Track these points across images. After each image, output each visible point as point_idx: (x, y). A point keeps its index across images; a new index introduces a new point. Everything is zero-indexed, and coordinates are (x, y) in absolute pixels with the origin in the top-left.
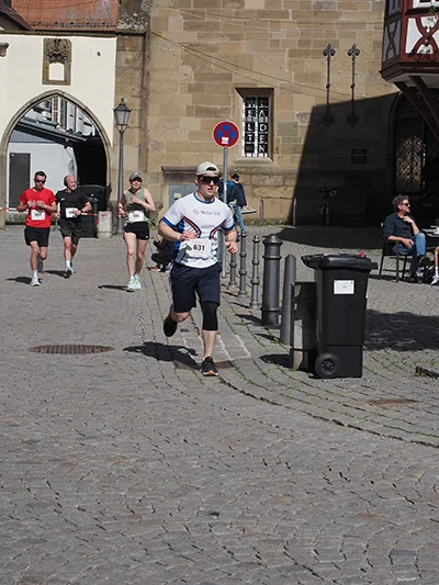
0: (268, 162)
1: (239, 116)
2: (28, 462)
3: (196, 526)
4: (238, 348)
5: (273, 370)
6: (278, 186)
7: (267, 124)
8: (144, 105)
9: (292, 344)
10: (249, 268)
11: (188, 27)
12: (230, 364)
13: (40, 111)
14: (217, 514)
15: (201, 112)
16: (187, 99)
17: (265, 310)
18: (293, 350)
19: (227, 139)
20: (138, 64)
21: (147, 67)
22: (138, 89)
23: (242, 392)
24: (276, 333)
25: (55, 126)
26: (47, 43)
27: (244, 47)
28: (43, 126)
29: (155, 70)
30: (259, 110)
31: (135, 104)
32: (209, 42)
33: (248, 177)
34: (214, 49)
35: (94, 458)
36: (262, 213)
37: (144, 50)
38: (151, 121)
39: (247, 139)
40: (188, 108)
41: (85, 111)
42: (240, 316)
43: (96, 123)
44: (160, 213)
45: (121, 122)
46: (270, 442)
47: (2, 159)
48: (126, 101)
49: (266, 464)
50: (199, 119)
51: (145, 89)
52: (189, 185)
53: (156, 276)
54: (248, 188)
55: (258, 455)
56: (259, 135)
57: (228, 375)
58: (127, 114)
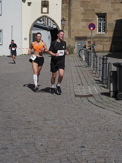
0: (105, 34)
1: (97, 21)
2: (27, 129)
3: (77, 151)
4: (94, 91)
5: (104, 97)
6: (108, 41)
7: (105, 24)
8: (70, 19)
9: (110, 90)
10: (98, 66)
12: (91, 95)
13: (41, 21)
14: (84, 147)
15: (86, 20)
16: (82, 17)
17: (102, 79)
18: (110, 91)
19: (92, 28)
20: (68, 7)
21: (71, 8)
22: (68, 14)
23: (95, 105)
24: (106, 86)
25: (45, 25)
26: (42, 2)
27: (98, 2)
28: (42, 25)
29: (73, 9)
30: (102, 19)
31: (67, 19)
32: (88, 0)
33: (99, 39)
34: (89, 2)
35: (47, 127)
36: (103, 49)
37: (69, 3)
38: (72, 23)
39: (99, 28)
41: (53, 21)
42: (95, 80)
43: (56, 24)
44: (74, 49)
45: (63, 24)
46: (102, 122)
47: (30, 35)
48: (64, 18)
49: (100, 129)
50: (85, 22)
51: (70, 14)
52: (82, 42)
53: (72, 68)
54: (100, 42)
55: (98, 126)
56: (102, 27)
57: (91, 99)
58: (65, 21)
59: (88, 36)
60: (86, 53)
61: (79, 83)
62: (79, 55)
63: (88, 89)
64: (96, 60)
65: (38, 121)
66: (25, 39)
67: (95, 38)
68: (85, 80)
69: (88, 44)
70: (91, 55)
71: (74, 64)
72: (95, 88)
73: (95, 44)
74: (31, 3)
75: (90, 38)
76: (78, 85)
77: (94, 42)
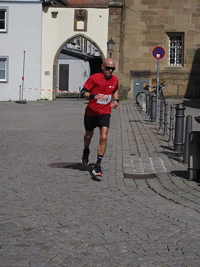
0: (181, 68)
4: (160, 166)
5: (178, 180)
6: (186, 80)
7: (181, 50)
8: (122, 41)
9: (189, 166)
10: (169, 121)
11: (143, 3)
12: (154, 176)
13: (74, 44)
15: (149, 44)
16: (143, 38)
17: (175, 145)
18: (189, 169)
19: (159, 55)
20: (119, 21)
21: (124, 23)
22: (119, 33)
23: (160, 194)
25: (81, 52)
26: (76, 11)
27: (170, 12)
28: (76, 52)
29: (127, 24)
30: (177, 43)
31: (117, 40)
32: (154, 10)
33: (171, 75)
34: (156, 13)
36: (178, 92)
37: (122, 14)
38: (125, 48)
39: (171, 57)
40: (143, 42)
41: (94, 44)
42: (162, 147)
43: (98, 50)
44: (129, 92)
45: (110, 49)
46: (172, 232)
47: (55, 67)
48: (113, 39)
49: (169, 250)
50: (148, 47)
51: (122, 33)
52: (143, 79)
53: (123, 124)
54: (172, 81)
55: (164, 243)
56: (177, 55)
57: (153, 182)
58: (113, 45)
59: (152, 71)
60: (148, 98)
61: (134, 151)
62: (137, 102)
63: (149, 162)
64: (164, 111)
65: (47, 228)
66: (47, 73)
67: (163, 73)
68: (144, 145)
69: (152, 84)
70: (156, 101)
71: (127, 118)
72: (162, 161)
73: (164, 84)
74: (57, 13)
75: (155, 74)
76: (132, 154)
77: (163, 80)
